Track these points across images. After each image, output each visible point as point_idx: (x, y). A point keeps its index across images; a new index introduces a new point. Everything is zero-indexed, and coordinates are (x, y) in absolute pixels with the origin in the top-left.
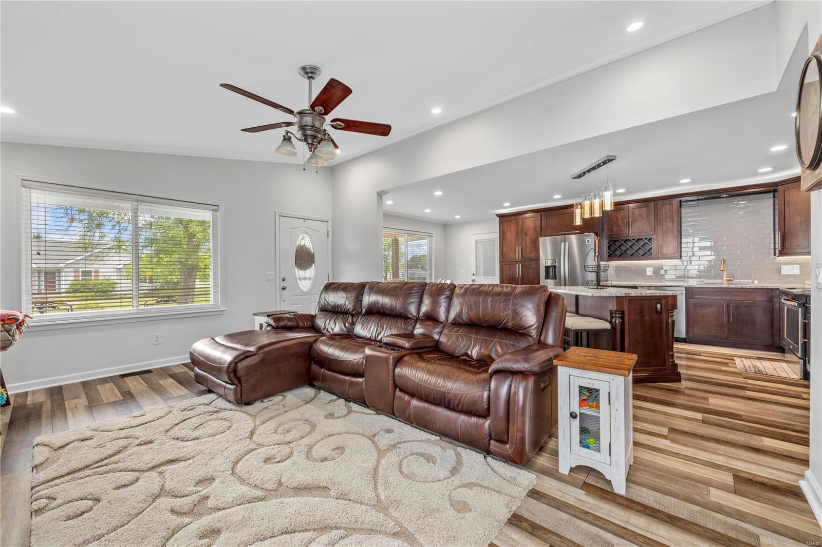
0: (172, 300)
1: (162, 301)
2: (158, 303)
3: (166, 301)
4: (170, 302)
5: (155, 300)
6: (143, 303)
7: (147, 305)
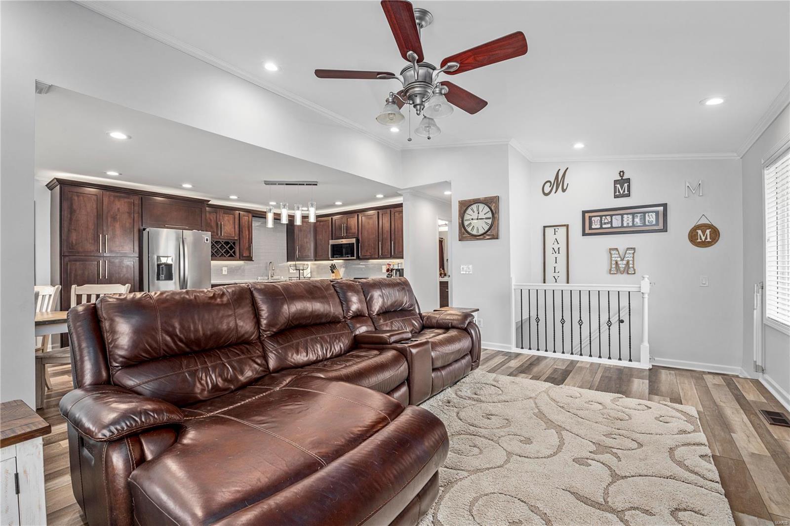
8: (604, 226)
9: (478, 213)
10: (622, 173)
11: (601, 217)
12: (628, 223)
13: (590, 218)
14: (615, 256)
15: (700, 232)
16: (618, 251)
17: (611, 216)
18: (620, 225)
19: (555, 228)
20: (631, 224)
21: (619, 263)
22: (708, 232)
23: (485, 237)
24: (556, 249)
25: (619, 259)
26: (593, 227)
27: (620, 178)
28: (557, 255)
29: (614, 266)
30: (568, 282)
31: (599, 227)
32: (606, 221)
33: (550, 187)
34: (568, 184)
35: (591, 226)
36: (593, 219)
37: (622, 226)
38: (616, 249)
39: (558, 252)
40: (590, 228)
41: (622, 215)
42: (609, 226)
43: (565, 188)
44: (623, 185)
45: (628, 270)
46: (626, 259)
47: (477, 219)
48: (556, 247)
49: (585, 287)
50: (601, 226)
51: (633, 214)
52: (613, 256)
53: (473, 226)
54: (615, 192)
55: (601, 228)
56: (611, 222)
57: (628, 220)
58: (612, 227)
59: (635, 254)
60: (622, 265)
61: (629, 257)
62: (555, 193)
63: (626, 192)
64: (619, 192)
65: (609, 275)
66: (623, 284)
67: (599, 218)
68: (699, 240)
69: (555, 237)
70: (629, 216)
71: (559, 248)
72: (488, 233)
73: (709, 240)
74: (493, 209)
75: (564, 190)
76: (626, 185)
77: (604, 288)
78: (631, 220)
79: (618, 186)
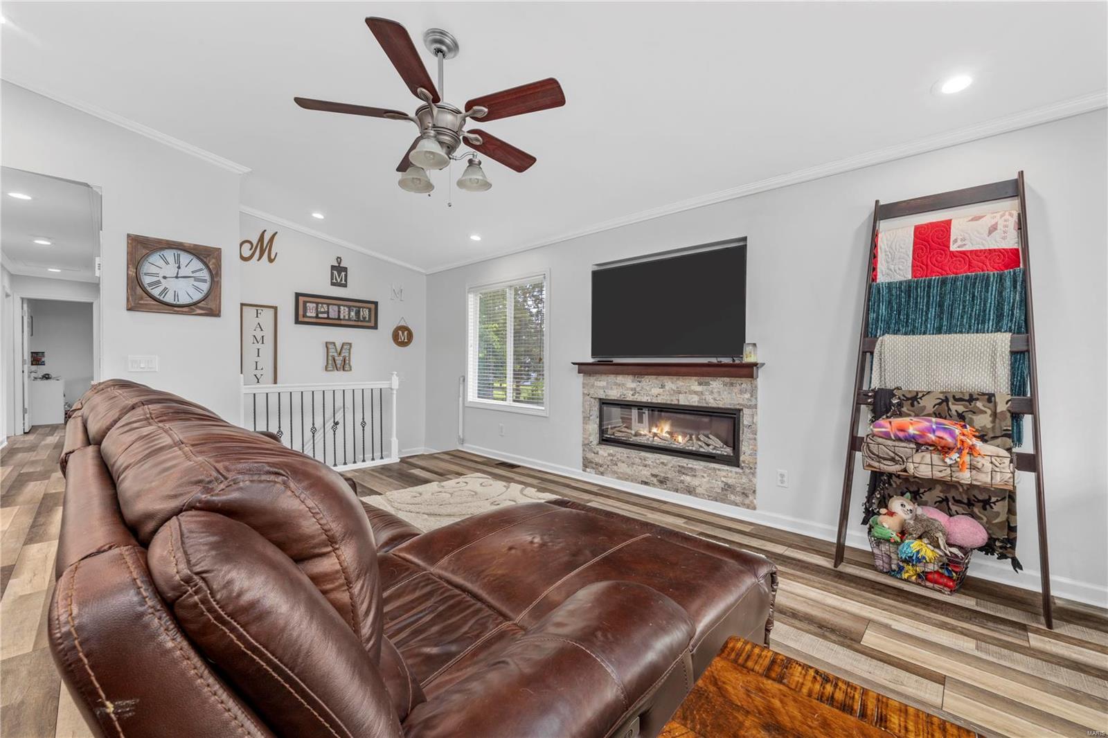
8: (320, 315)
9: (179, 267)
10: (339, 260)
11: (317, 304)
12: (344, 316)
13: (305, 303)
14: (332, 352)
15: (400, 332)
16: (335, 345)
17: (328, 305)
18: (337, 317)
19: (257, 308)
20: (347, 317)
21: (336, 358)
22: (406, 333)
23: (194, 310)
24: (259, 338)
25: (335, 354)
26: (308, 314)
27: (337, 265)
28: (259, 346)
29: (330, 362)
30: (275, 382)
31: (314, 315)
32: (322, 310)
33: (251, 249)
34: (276, 254)
35: (306, 312)
36: (308, 304)
37: (339, 319)
38: (334, 343)
39: (261, 342)
40: (304, 316)
41: (339, 306)
42: (326, 316)
43: (273, 257)
44: (339, 272)
45: (345, 366)
46: (343, 355)
47: (177, 277)
48: (259, 334)
49: (296, 388)
50: (317, 315)
51: (349, 307)
52: (330, 350)
53: (166, 289)
54: (332, 279)
55: (317, 317)
56: (328, 313)
57: (344, 311)
58: (328, 318)
59: (352, 350)
60: (339, 360)
61: (344, 353)
62: (258, 260)
63: (343, 282)
64: (336, 280)
65: (325, 372)
66: (339, 381)
67: (315, 305)
68: (400, 340)
69: (258, 320)
70: (345, 308)
71: (263, 337)
72: (199, 305)
73: (406, 340)
74: (211, 267)
75: (271, 260)
76: (343, 274)
77: (318, 387)
78: (347, 313)
79: (335, 272)
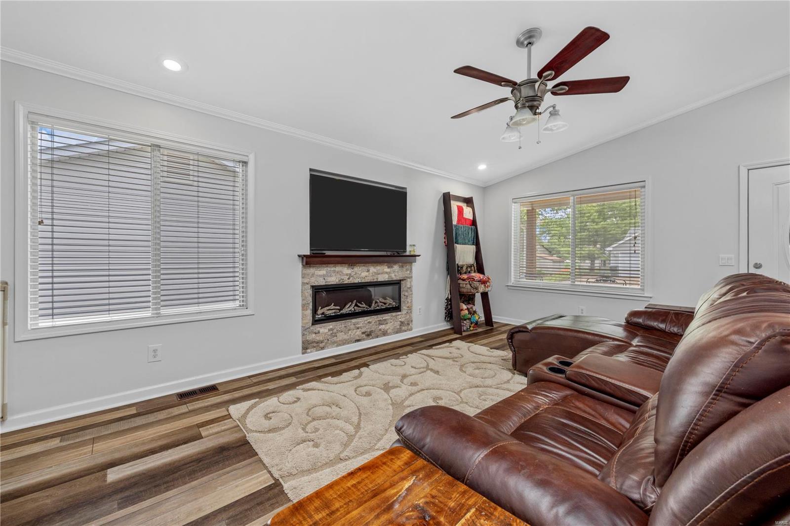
0: (611, 281)
1: (600, 280)
2: (597, 281)
3: (605, 281)
4: (609, 282)
5: (595, 278)
6: (586, 280)
7: (589, 282)
